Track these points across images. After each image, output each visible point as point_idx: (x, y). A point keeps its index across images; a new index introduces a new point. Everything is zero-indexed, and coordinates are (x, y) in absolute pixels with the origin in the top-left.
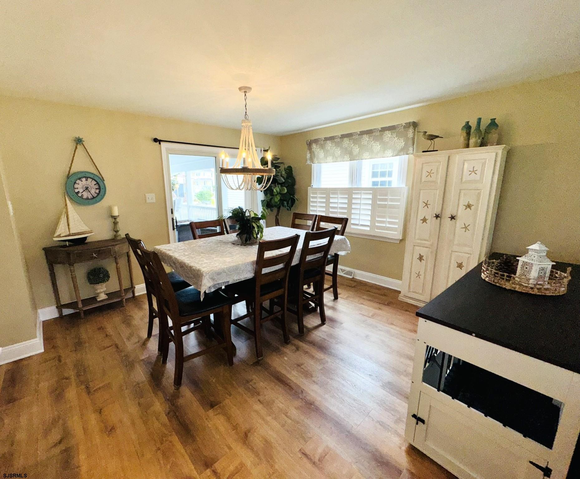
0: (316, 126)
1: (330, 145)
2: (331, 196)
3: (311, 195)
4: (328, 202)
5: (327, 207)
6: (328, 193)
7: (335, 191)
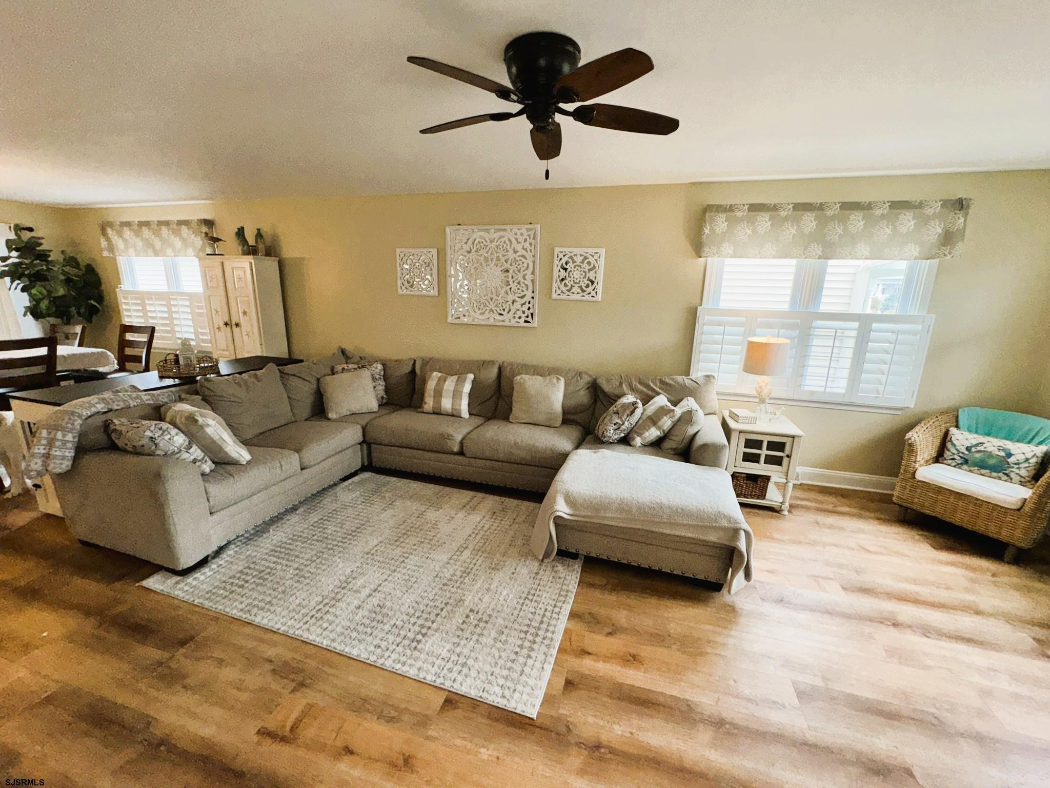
0: (110, 203)
1: (128, 232)
2: (147, 302)
3: (121, 300)
4: (144, 310)
5: (145, 316)
6: (142, 297)
7: (150, 295)
